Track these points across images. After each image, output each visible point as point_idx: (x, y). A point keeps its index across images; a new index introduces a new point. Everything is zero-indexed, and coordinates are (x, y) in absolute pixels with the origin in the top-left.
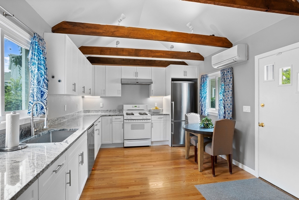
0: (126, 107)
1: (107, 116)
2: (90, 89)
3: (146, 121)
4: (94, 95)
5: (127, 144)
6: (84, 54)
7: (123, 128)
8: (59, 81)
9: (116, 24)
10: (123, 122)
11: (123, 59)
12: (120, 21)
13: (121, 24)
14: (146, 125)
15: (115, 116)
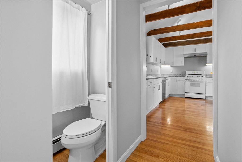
0: (187, 73)
1: (174, 77)
2: (164, 62)
3: (201, 81)
4: (167, 64)
5: (187, 95)
6: (160, 42)
7: (185, 85)
8: (150, 57)
9: (176, 24)
10: (184, 81)
11: (186, 41)
12: (178, 22)
13: (179, 24)
14: (201, 83)
15: (179, 77)
